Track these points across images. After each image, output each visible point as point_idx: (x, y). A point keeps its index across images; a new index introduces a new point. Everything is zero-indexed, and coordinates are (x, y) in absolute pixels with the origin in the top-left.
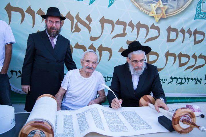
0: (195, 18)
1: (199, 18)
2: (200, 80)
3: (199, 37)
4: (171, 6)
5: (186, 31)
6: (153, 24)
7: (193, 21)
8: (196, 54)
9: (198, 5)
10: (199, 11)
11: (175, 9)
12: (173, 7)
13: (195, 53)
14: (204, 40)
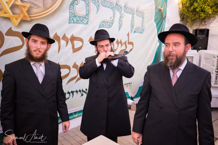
0: (70, 22)
1: (74, 22)
2: (86, 91)
3: (77, 44)
4: (35, 5)
5: (61, 38)
6: (11, 28)
7: (67, 25)
8: (77, 64)
9: (70, 7)
10: (72, 13)
11: (42, 9)
12: (38, 7)
13: (75, 63)
14: (83, 47)
